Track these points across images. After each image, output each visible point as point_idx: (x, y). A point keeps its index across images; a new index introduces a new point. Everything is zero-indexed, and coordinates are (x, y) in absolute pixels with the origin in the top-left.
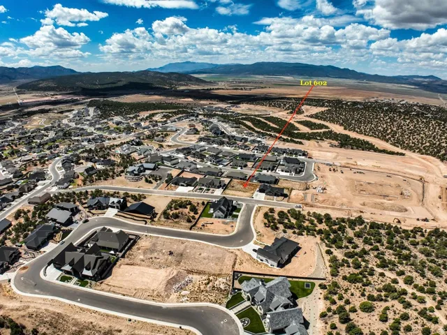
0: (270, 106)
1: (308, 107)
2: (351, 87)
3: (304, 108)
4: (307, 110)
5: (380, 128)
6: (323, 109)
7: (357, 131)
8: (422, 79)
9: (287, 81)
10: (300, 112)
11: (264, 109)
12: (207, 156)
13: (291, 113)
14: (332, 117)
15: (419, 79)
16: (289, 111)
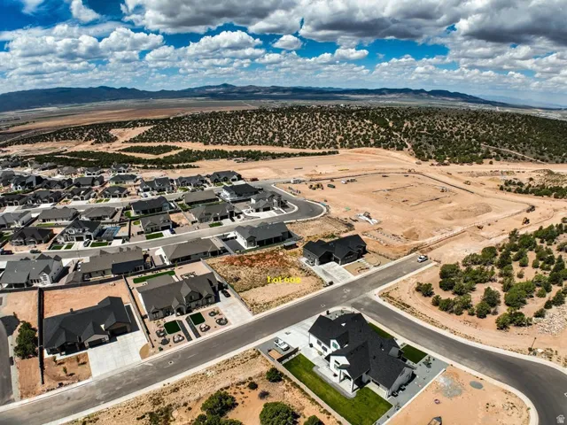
0: (57, 140)
1: (120, 130)
2: (139, 108)
3: (113, 132)
4: (121, 135)
5: (255, 133)
6: (147, 128)
7: (226, 143)
8: (215, 89)
9: (52, 113)
10: (111, 139)
11: (50, 146)
12: (58, 231)
13: (97, 142)
14: (168, 135)
15: (212, 90)
16: (93, 141)
